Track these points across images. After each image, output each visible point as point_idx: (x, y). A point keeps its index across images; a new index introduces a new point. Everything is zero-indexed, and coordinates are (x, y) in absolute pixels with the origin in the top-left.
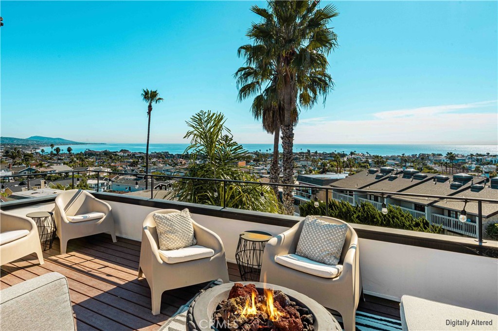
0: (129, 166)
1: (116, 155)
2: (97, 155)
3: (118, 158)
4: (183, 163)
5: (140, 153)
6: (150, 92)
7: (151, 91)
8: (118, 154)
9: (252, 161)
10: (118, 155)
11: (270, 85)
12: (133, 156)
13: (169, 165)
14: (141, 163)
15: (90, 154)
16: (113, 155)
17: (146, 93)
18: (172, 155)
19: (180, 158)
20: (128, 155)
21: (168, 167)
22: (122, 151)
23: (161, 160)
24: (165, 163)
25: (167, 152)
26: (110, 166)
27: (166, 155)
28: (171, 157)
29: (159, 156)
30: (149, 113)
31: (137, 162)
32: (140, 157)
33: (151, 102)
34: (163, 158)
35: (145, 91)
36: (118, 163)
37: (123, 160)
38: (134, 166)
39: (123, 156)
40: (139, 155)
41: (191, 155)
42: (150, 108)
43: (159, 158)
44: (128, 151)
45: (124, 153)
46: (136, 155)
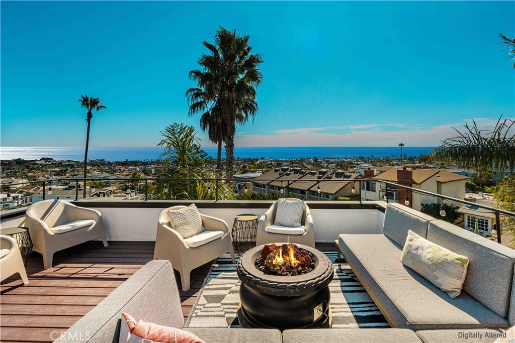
0: (54, 175)
1: (35, 164)
3: (39, 167)
4: (122, 170)
5: (69, 161)
6: (89, 99)
7: (91, 98)
8: (37, 162)
10: (38, 164)
11: (214, 105)
12: (60, 164)
13: (106, 172)
14: (71, 172)
16: (31, 163)
17: (86, 99)
18: (109, 162)
19: (119, 165)
20: (52, 164)
21: (105, 175)
22: (43, 159)
23: (96, 168)
24: (101, 171)
25: (103, 160)
26: (26, 177)
27: (103, 162)
28: (108, 164)
29: (94, 164)
30: (88, 120)
31: (65, 171)
32: (69, 165)
33: (91, 109)
34: (98, 166)
35: (83, 98)
36: (37, 173)
37: (45, 169)
38: (62, 175)
39: (45, 165)
40: (67, 163)
41: (130, 162)
42: (90, 116)
43: (94, 165)
44: (52, 159)
45: (46, 161)
46: (63, 164)
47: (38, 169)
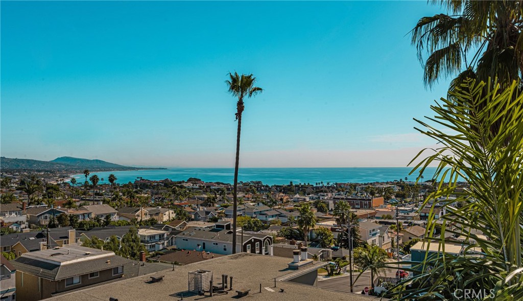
0: (202, 205)
1: (182, 187)
2: (154, 187)
3: (186, 192)
4: (284, 201)
5: (218, 183)
6: (240, 79)
7: (242, 76)
8: (185, 185)
9: (393, 197)
10: (185, 187)
12: (207, 188)
13: (263, 203)
14: (220, 201)
15: (143, 185)
16: (178, 186)
17: (235, 79)
18: (267, 186)
19: (280, 191)
20: (200, 188)
21: (262, 208)
22: (190, 180)
23: (250, 195)
24: (256, 200)
25: (260, 182)
26: (173, 207)
27: (259, 188)
28: (266, 190)
29: (248, 188)
30: (239, 115)
31: (214, 199)
32: (218, 190)
33: (242, 96)
34: (254, 192)
35: (232, 76)
36: (185, 201)
37: (191, 196)
38: (210, 206)
39: (193, 189)
40: (217, 187)
41: (296, 186)
42: (240, 106)
43: (247, 191)
44: (200, 180)
45: (193, 184)
46: (211, 187)
47: (185, 195)
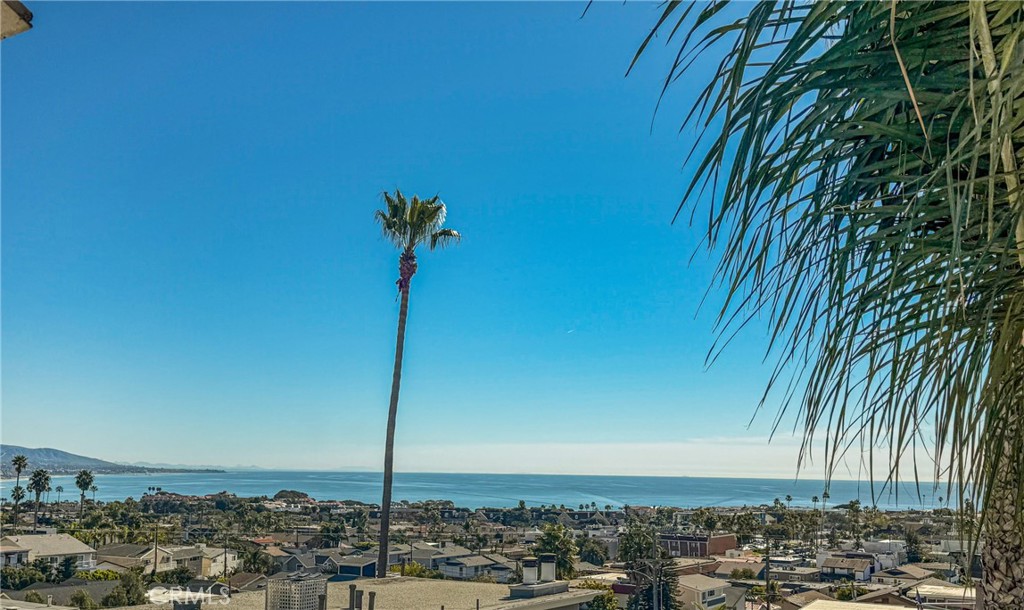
1: (259, 510)
2: (190, 509)
3: (269, 517)
4: (505, 538)
5: (349, 503)
8: (267, 505)
9: (759, 537)
10: (269, 510)
12: (323, 511)
13: (456, 541)
14: (353, 536)
15: (164, 505)
16: (250, 507)
18: (466, 510)
19: (497, 520)
20: (305, 510)
21: (453, 550)
22: (282, 495)
23: (425, 527)
24: (439, 537)
25: (448, 502)
26: (233, 545)
27: (447, 512)
28: (461, 517)
29: (417, 513)
31: (337, 533)
32: (348, 517)
36: (264, 536)
37: (283, 526)
38: (328, 546)
39: (286, 513)
40: (345, 510)
41: (533, 510)
43: (421, 520)
44: (306, 496)
45: (289, 503)
46: (333, 511)
47: (267, 524)
